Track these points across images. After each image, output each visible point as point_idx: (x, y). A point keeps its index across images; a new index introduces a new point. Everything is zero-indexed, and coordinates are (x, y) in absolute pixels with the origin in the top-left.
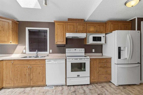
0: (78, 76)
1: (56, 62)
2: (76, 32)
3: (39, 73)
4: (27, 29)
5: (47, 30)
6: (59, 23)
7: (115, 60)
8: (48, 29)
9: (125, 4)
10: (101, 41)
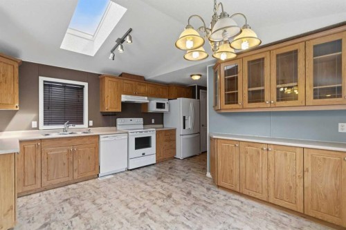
0: (144, 154)
1: (116, 138)
2: (135, 95)
3: (89, 158)
4: (42, 79)
5: (83, 86)
6: (110, 79)
7: (180, 131)
8: (86, 85)
9: (191, 76)
10: (164, 108)
